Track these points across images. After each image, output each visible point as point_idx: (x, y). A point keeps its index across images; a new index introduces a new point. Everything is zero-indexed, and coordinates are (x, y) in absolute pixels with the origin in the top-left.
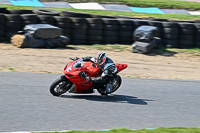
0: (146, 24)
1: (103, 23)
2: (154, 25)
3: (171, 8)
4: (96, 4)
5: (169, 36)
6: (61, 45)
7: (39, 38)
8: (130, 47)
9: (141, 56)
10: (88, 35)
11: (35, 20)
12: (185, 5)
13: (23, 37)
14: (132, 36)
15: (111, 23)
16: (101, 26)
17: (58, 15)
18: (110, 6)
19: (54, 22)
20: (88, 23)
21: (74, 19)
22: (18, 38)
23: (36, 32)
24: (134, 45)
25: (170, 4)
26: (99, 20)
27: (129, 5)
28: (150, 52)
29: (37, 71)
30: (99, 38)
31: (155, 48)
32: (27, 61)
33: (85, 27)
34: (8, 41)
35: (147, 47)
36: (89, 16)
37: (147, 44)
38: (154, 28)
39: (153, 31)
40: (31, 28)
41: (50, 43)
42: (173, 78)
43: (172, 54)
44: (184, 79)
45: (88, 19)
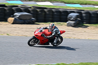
0: (74, 12)
1: (53, 12)
2: (78, 12)
3: (86, 4)
4: (49, 2)
5: (85, 18)
6: (32, 23)
7: (21, 19)
8: (66, 24)
9: (71, 28)
10: (45, 17)
11: (19, 10)
12: (93, 3)
13: (13, 19)
14: (67, 18)
15: (56, 12)
16: (51, 13)
17: (30, 8)
18: (56, 4)
19: (29, 12)
20: (45, 12)
21: (38, 10)
22: (11, 19)
23: (20, 16)
24: (68, 23)
25: (85, 2)
26: (51, 10)
27: (65, 3)
28: (75, 26)
29: (20, 35)
30: (50, 19)
31: (78, 24)
32: (15, 30)
33: (44, 14)
34: (6, 21)
35: (74, 23)
36: (46, 8)
37: (74, 22)
38: (78, 14)
39: (77, 16)
40: (17, 14)
41: (26, 22)
42: (87, 39)
43: (86, 27)
44: (92, 39)
45: (45, 10)
